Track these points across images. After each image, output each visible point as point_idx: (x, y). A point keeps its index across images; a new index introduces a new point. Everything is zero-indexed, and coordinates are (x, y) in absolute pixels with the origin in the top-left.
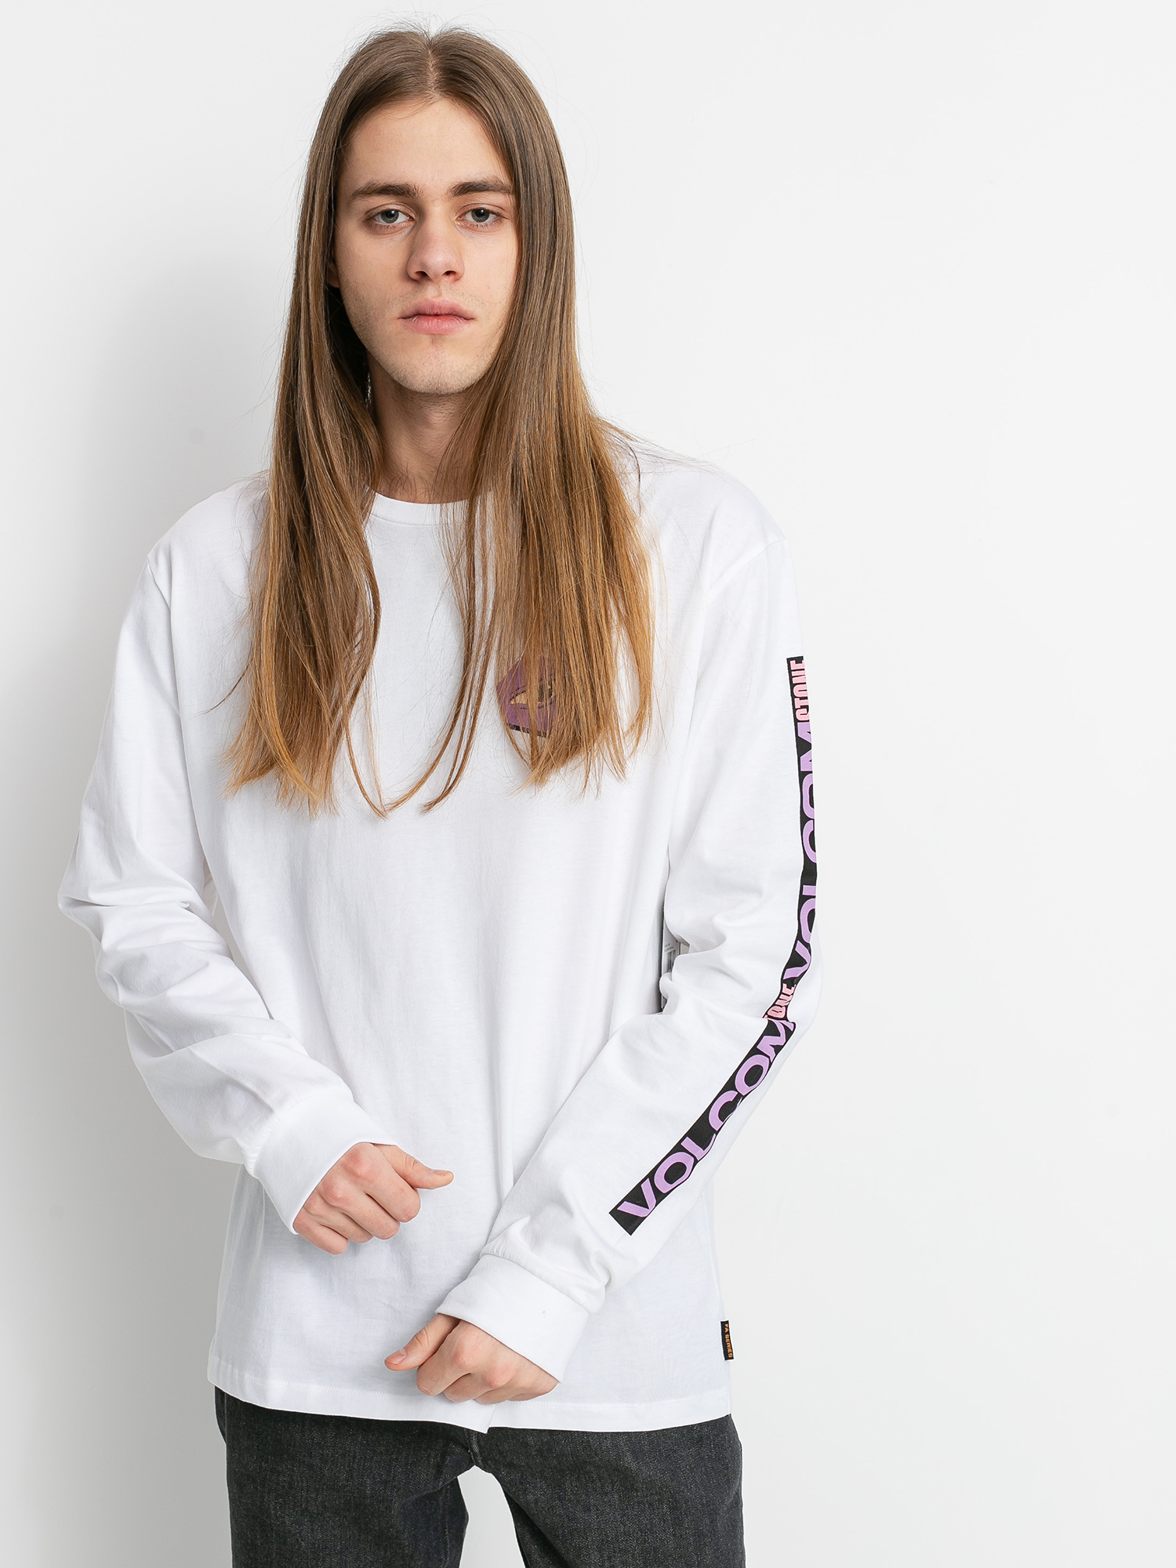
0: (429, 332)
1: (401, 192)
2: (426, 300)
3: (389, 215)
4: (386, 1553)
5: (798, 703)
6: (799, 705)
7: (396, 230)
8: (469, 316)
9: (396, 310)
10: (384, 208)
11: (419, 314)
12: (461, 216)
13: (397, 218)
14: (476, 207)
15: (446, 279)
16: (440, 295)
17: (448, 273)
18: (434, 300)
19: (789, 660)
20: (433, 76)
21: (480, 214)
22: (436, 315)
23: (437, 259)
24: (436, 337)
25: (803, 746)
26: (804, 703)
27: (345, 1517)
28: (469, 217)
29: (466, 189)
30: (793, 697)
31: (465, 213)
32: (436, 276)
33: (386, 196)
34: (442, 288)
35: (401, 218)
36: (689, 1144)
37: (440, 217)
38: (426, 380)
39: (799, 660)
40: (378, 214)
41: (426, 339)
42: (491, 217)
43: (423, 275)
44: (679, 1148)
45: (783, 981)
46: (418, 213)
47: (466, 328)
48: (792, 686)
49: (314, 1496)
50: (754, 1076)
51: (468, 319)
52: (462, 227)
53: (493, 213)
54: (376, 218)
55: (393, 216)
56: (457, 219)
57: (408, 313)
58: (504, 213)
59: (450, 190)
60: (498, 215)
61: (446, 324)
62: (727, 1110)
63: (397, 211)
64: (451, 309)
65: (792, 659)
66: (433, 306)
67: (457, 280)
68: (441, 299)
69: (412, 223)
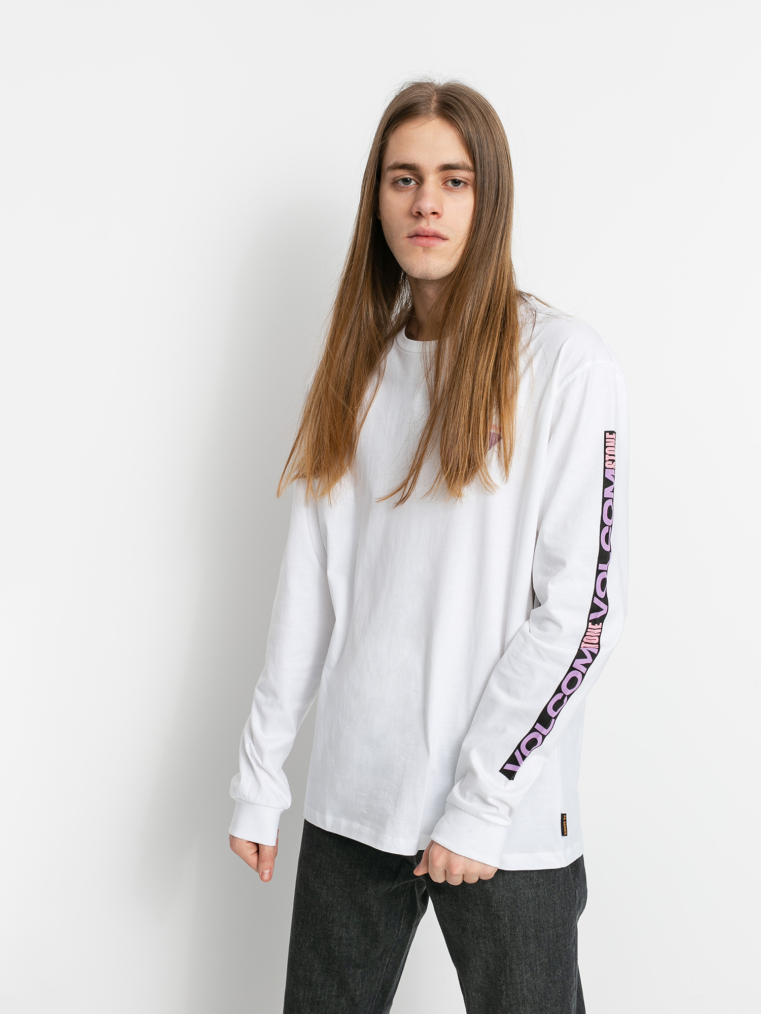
0: (421, 245)
1: (410, 167)
2: (421, 228)
3: (406, 181)
4: (364, 919)
5: (608, 458)
6: (609, 459)
7: (408, 190)
8: (444, 237)
9: (405, 233)
10: (402, 177)
11: (417, 235)
12: (445, 183)
13: (410, 183)
14: (452, 178)
15: (433, 216)
16: (428, 225)
17: (434, 213)
18: (425, 228)
19: (606, 432)
20: (434, 105)
21: (456, 182)
22: (426, 236)
23: (427, 205)
24: (426, 249)
25: (607, 483)
26: (612, 458)
27: (345, 891)
28: (450, 184)
29: (447, 167)
30: (605, 453)
31: (447, 181)
32: (426, 214)
33: (403, 170)
34: (430, 221)
35: (413, 183)
36: (538, 727)
37: (432, 182)
38: (419, 272)
39: (611, 433)
40: (399, 180)
41: (420, 249)
42: (462, 184)
43: (420, 213)
44: (533, 730)
45: (589, 621)
46: (420, 181)
47: (443, 245)
48: (605, 447)
49: (330, 874)
50: (573, 683)
51: (444, 239)
52: (444, 189)
53: (463, 182)
54: (399, 182)
55: (408, 181)
56: (442, 184)
57: (411, 235)
58: (468, 182)
59: (438, 168)
60: (465, 183)
61: (433, 242)
62: (558, 705)
63: (410, 179)
64: (434, 233)
65: (607, 432)
66: (424, 231)
67: (439, 217)
68: (429, 227)
69: (417, 186)
